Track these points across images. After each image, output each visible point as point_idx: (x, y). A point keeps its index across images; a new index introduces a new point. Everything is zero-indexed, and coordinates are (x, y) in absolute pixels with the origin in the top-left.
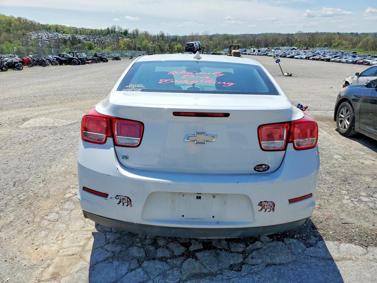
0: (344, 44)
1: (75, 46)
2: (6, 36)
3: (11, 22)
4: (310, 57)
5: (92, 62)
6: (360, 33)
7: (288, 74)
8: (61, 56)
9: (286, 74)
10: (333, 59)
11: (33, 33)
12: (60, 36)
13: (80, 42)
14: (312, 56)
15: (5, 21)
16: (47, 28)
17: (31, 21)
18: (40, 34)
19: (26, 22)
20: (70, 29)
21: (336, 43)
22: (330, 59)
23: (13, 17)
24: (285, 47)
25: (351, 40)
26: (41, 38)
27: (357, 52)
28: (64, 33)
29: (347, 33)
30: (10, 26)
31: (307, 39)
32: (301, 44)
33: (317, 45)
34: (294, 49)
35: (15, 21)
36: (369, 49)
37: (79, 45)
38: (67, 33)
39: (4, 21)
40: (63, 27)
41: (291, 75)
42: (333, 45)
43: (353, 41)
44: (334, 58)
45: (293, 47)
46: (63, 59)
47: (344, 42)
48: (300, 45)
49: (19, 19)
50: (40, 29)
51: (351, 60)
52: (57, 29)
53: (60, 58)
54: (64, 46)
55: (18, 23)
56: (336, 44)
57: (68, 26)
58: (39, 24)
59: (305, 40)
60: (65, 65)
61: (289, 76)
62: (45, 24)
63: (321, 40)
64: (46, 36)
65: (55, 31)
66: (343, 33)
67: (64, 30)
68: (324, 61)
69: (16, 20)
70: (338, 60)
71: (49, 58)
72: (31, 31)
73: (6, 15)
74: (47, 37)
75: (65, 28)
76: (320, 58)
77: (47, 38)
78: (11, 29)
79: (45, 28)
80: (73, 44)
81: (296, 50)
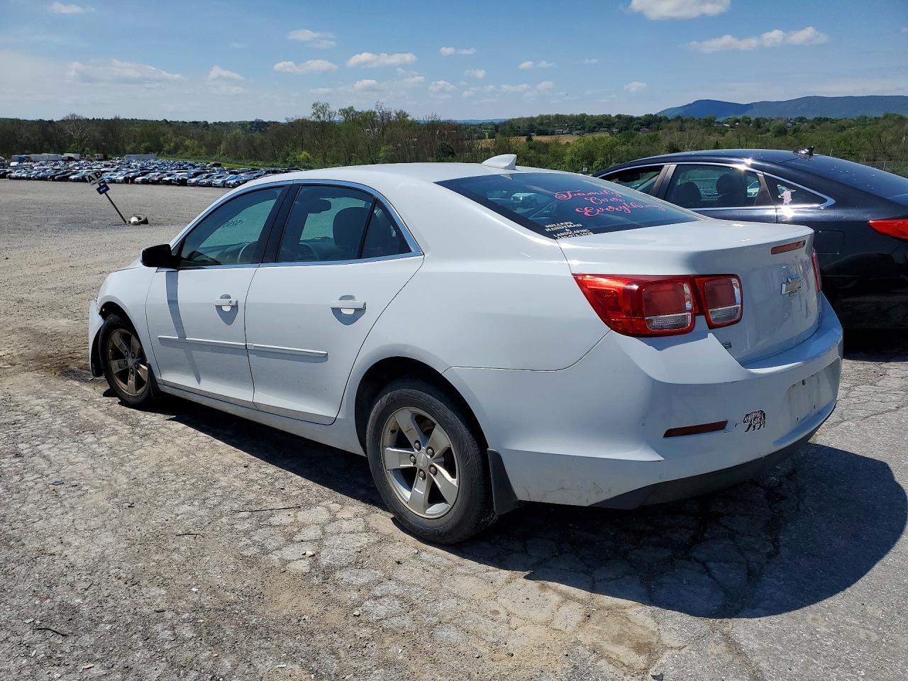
0: (188, 146)
4: (134, 177)
6: (212, 122)
7: (139, 219)
9: (134, 219)
10: (193, 180)
14: (139, 176)
21: (172, 144)
22: (186, 180)
24: (43, 154)
25: (201, 138)
27: (222, 164)
29: (186, 123)
31: (97, 134)
32: (87, 146)
33: (128, 148)
34: (70, 159)
36: (244, 157)
41: (146, 222)
42: (165, 149)
43: (206, 139)
44: (193, 177)
45: (67, 155)
47: (188, 142)
48: (84, 150)
51: (234, 181)
56: (170, 146)
59: (94, 136)
61: (142, 223)
63: (134, 138)
66: (175, 122)
68: (173, 184)
70: (206, 181)
76: (160, 179)
81: (77, 161)
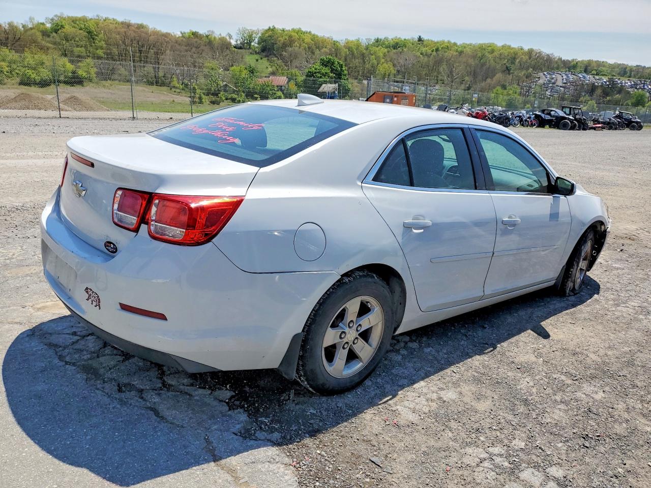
1: (608, 98)
2: (501, 78)
3: (517, 57)
5: (603, 128)
8: (546, 112)
11: (544, 74)
12: (589, 78)
13: (621, 90)
15: (508, 55)
16: (571, 66)
17: (548, 55)
18: (554, 76)
19: (539, 55)
20: (613, 67)
23: (522, 49)
26: (554, 83)
28: (597, 74)
30: (513, 63)
35: (523, 55)
37: (618, 96)
38: (603, 75)
39: (506, 55)
40: (600, 64)
46: (548, 117)
49: (530, 52)
50: (558, 68)
52: (587, 68)
53: (543, 115)
54: (587, 97)
55: (525, 58)
57: (611, 61)
58: (560, 59)
60: (550, 127)
62: (570, 59)
64: (563, 80)
65: (583, 71)
67: (599, 69)
69: (524, 53)
71: (521, 115)
72: (542, 71)
73: (513, 46)
74: (565, 81)
75: (604, 66)
77: (565, 83)
78: (513, 67)
79: (567, 66)
80: (606, 93)
